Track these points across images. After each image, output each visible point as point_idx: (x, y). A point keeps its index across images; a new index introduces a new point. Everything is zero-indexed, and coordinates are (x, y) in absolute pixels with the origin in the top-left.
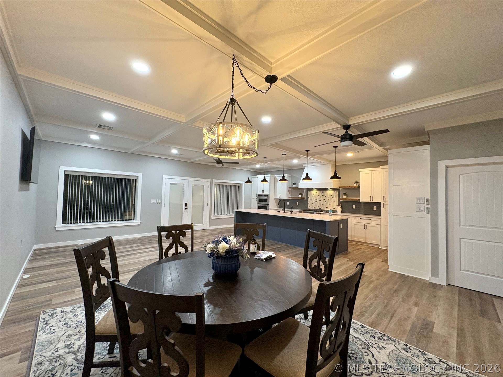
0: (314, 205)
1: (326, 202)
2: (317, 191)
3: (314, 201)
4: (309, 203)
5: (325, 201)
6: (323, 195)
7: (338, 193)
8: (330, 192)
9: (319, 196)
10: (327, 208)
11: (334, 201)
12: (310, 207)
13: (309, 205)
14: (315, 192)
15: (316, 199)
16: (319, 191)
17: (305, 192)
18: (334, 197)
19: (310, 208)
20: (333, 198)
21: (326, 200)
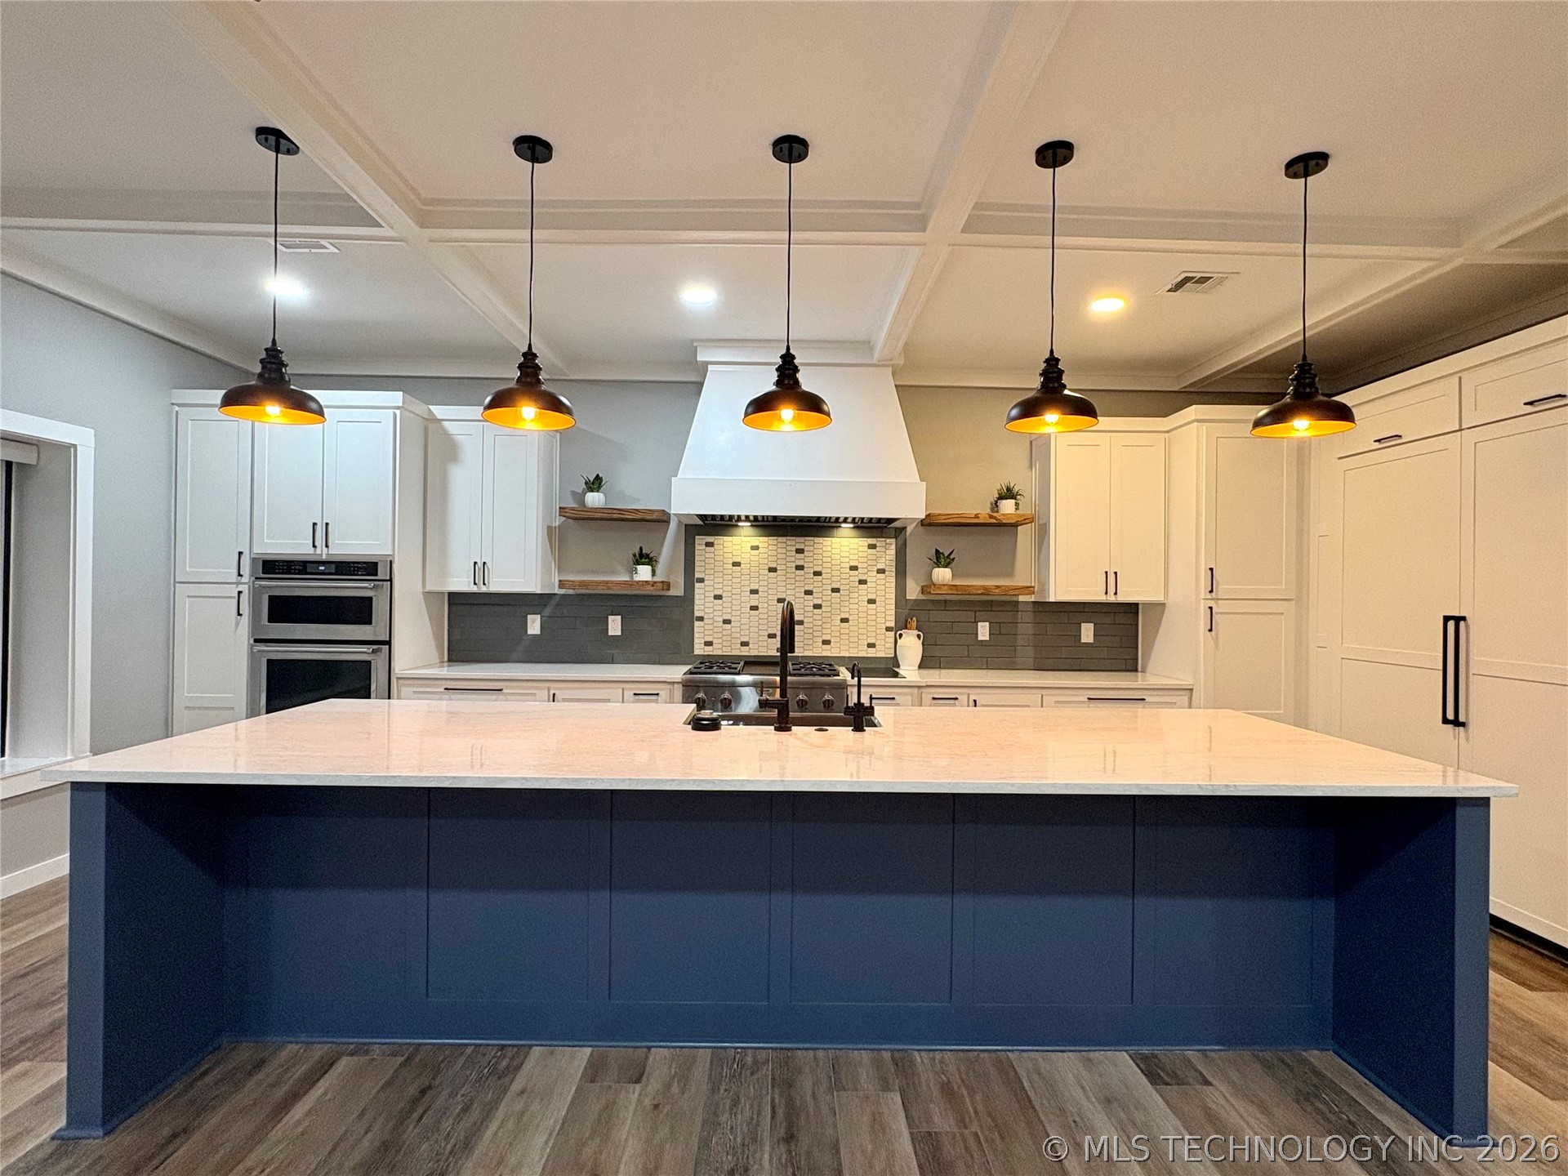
0: (738, 632)
1: (817, 607)
2: (762, 541)
3: (737, 604)
4: (701, 619)
5: (810, 601)
6: (800, 568)
7: (892, 551)
8: (845, 546)
9: (772, 570)
10: (826, 642)
11: (872, 601)
12: (709, 644)
13: (700, 633)
14: (743, 543)
15: (754, 592)
16: (772, 540)
17: (676, 542)
18: (872, 577)
19: (708, 651)
20: (862, 582)
21: (822, 595)
